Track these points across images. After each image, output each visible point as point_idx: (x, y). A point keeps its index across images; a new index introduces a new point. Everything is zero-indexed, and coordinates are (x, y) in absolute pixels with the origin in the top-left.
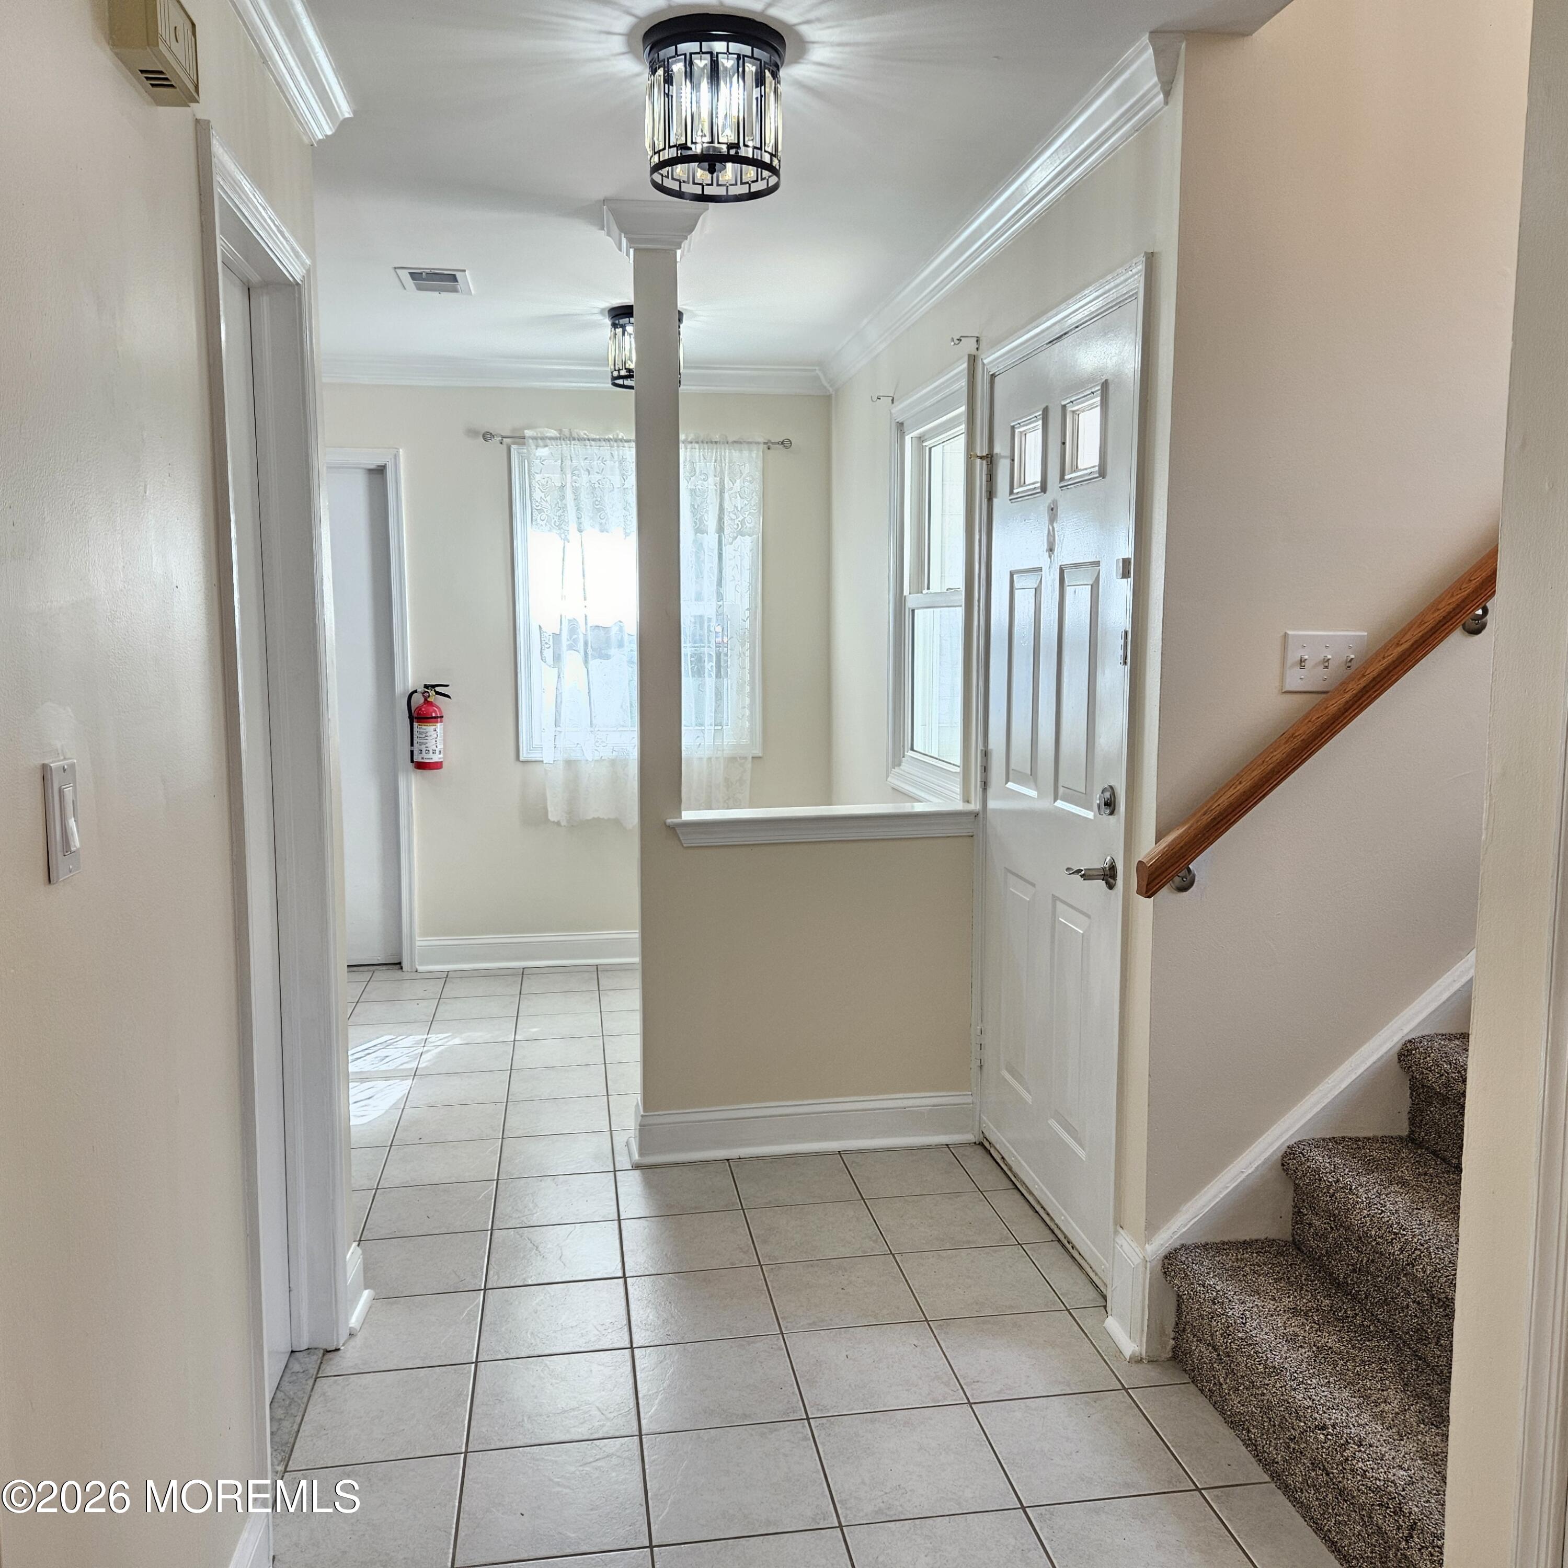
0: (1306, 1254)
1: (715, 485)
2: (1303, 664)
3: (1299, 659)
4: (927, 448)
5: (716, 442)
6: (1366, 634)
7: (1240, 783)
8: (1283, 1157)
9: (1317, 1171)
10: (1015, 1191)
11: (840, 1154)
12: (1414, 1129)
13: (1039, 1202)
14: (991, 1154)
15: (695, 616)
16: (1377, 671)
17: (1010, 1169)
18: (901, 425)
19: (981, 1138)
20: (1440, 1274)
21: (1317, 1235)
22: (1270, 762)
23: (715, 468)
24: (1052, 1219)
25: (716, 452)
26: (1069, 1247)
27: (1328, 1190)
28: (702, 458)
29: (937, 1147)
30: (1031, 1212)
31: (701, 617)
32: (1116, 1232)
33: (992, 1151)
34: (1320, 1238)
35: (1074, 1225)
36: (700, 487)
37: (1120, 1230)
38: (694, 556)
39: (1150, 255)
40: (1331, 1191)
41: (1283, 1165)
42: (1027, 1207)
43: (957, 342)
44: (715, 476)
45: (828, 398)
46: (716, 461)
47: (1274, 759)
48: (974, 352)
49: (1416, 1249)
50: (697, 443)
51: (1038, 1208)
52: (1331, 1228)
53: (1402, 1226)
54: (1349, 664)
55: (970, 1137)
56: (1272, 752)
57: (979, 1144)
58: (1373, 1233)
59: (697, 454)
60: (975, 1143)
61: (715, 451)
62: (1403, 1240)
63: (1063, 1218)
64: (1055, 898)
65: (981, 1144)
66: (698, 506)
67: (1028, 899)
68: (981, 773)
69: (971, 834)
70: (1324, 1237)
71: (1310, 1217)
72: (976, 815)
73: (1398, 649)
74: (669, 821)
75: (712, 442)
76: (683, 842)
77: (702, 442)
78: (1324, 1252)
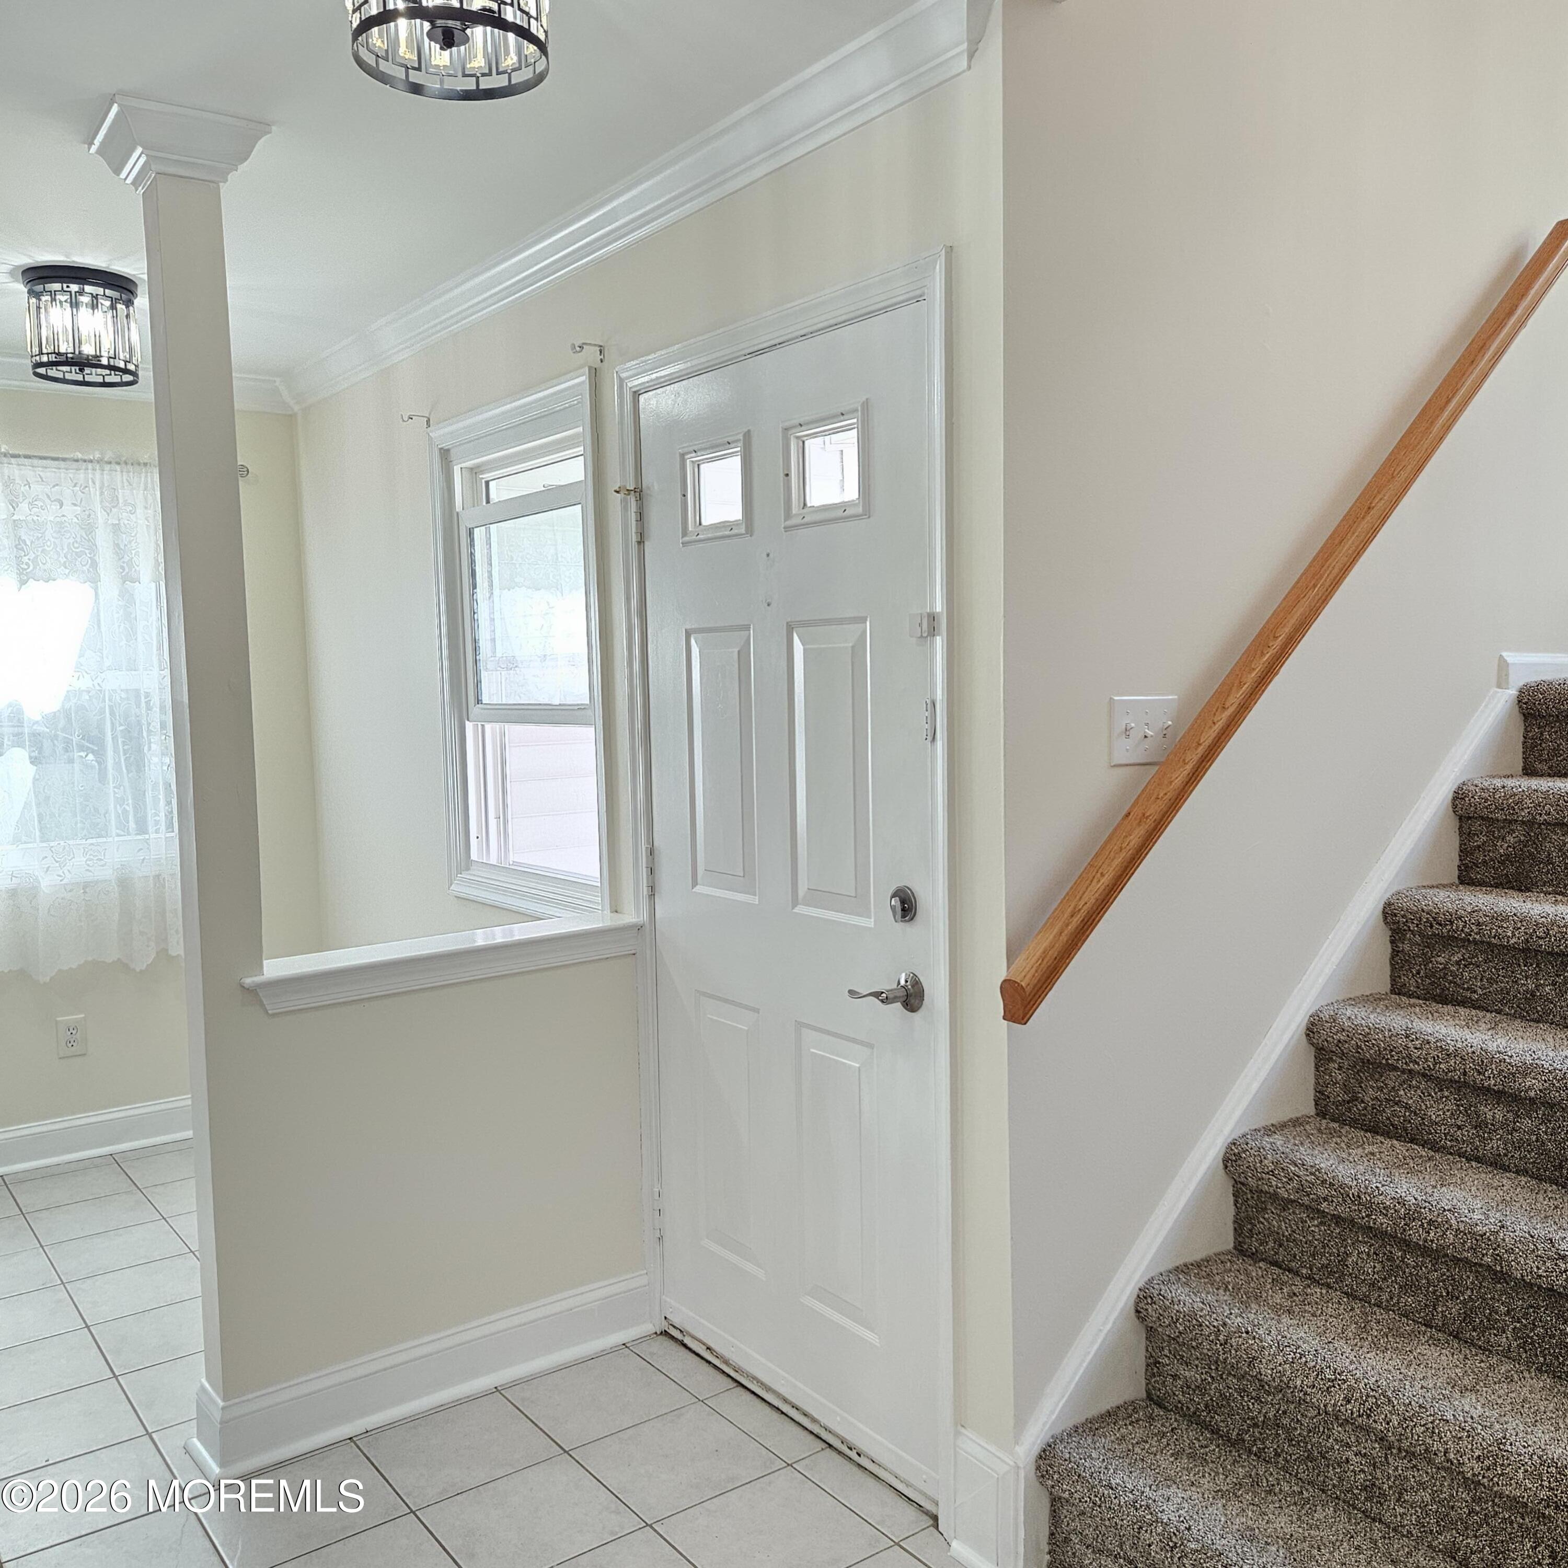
0: (1172, 1410)
1: (146, 519)
2: (1128, 733)
3: (1124, 727)
4: (483, 481)
5: (145, 464)
6: (1176, 697)
7: (1102, 875)
8: (1137, 1304)
9: (1192, 1315)
10: (740, 1389)
11: (498, 1391)
12: (1240, 1239)
13: (785, 1400)
14: (685, 1346)
15: (127, 691)
16: (1211, 738)
17: (726, 1362)
18: (445, 454)
19: (665, 1326)
20: (1412, 1424)
21: (1189, 1387)
22: (1128, 848)
23: (146, 499)
24: (814, 1420)
25: (146, 476)
26: (853, 1455)
27: (1217, 1336)
28: (126, 484)
29: (614, 1350)
30: (775, 1415)
31: (137, 691)
32: (957, 1434)
33: (687, 1341)
34: (1194, 1391)
35: (861, 1426)
36: (126, 522)
37: (963, 1430)
38: (121, 612)
39: (949, 249)
40: (1221, 1338)
41: (1138, 1311)
42: (768, 1410)
43: (578, 349)
44: (146, 508)
45: (290, 419)
46: (145, 489)
47: (1132, 844)
48: (597, 364)
49: (1368, 1396)
50: (118, 463)
51: (785, 1408)
52: (1212, 1377)
53: (1336, 1369)
54: (1165, 732)
55: (649, 1328)
56: (1126, 837)
57: (661, 1333)
58: (1299, 1383)
59: (119, 477)
60: (656, 1333)
61: (143, 475)
62: (1344, 1386)
63: (838, 1419)
64: (800, 1025)
65: (665, 1333)
66: (125, 545)
67: (746, 1028)
68: (647, 875)
69: (633, 952)
70: (1201, 1389)
71: (1171, 1366)
72: (640, 928)
73: (1226, 713)
74: (248, 981)
75: (139, 464)
76: (268, 1007)
77: (126, 463)
78: (1202, 1406)
